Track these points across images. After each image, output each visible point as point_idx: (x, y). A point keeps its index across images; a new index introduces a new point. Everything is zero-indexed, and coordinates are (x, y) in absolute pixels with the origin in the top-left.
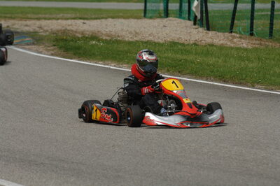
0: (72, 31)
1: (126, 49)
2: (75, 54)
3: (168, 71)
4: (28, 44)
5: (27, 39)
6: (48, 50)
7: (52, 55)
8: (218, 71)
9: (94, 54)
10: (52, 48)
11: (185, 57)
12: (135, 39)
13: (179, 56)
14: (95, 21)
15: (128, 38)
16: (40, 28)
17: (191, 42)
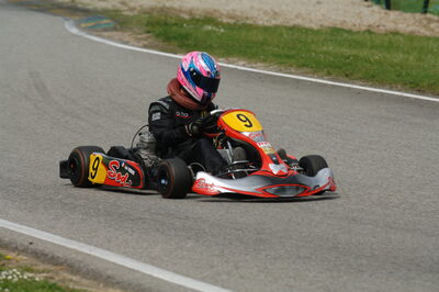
0: (174, 9)
1: (261, 38)
2: (181, 47)
3: (329, 74)
4: (106, 30)
5: (105, 21)
6: (139, 40)
7: (145, 47)
8: (408, 74)
9: (211, 46)
10: (145, 36)
11: (354, 52)
12: (274, 22)
13: (346, 51)
15: (263, 21)
17: (363, 28)
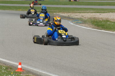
4: (80, 24)
5: (80, 21)
14: (105, 13)
16: (82, 16)
